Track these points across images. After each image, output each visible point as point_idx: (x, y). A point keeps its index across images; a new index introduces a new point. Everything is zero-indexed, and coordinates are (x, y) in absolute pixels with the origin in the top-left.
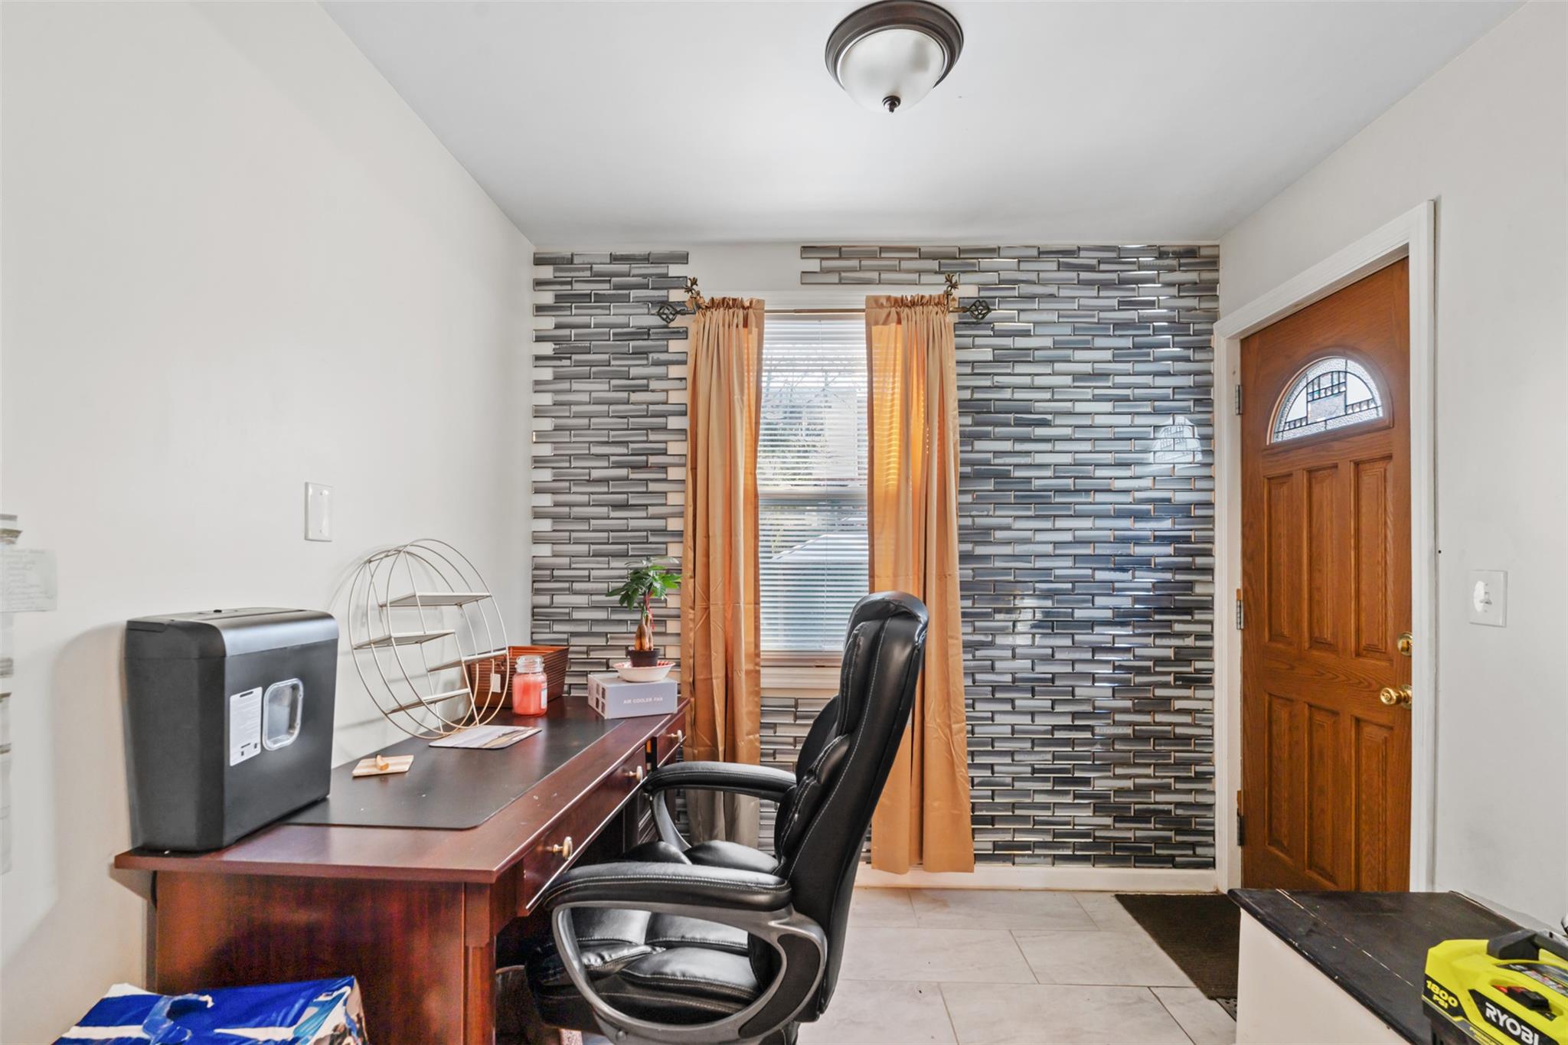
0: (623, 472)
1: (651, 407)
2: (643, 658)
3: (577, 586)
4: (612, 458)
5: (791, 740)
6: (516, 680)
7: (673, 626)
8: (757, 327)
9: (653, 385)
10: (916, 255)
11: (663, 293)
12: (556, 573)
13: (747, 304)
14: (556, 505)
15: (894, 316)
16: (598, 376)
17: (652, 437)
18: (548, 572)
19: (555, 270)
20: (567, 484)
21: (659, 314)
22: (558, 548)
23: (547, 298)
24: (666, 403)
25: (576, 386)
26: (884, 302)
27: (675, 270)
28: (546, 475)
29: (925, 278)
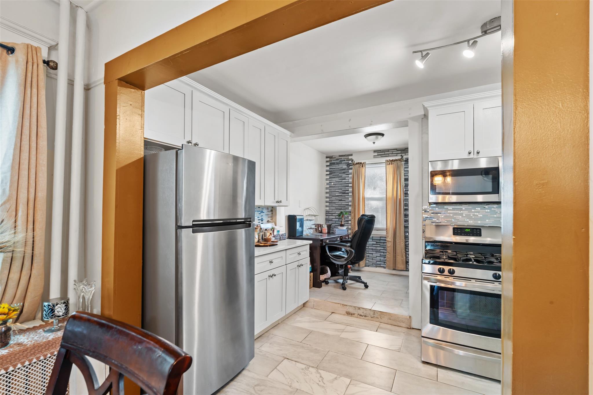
0: (341, 194)
1: (346, 182)
2: (342, 225)
3: (333, 215)
4: (339, 192)
5: (371, 244)
6: (323, 228)
7: (350, 222)
8: (365, 167)
9: (346, 178)
10: (396, 150)
11: (348, 161)
12: (330, 212)
13: (362, 163)
14: (330, 200)
15: (391, 163)
16: (337, 177)
17: (346, 188)
18: (328, 212)
19: (330, 159)
20: (331, 197)
21: (347, 166)
22: (330, 208)
23: (328, 164)
24: (348, 181)
25: (333, 179)
26: (389, 161)
27: (350, 157)
28: (328, 195)
29: (398, 155)
